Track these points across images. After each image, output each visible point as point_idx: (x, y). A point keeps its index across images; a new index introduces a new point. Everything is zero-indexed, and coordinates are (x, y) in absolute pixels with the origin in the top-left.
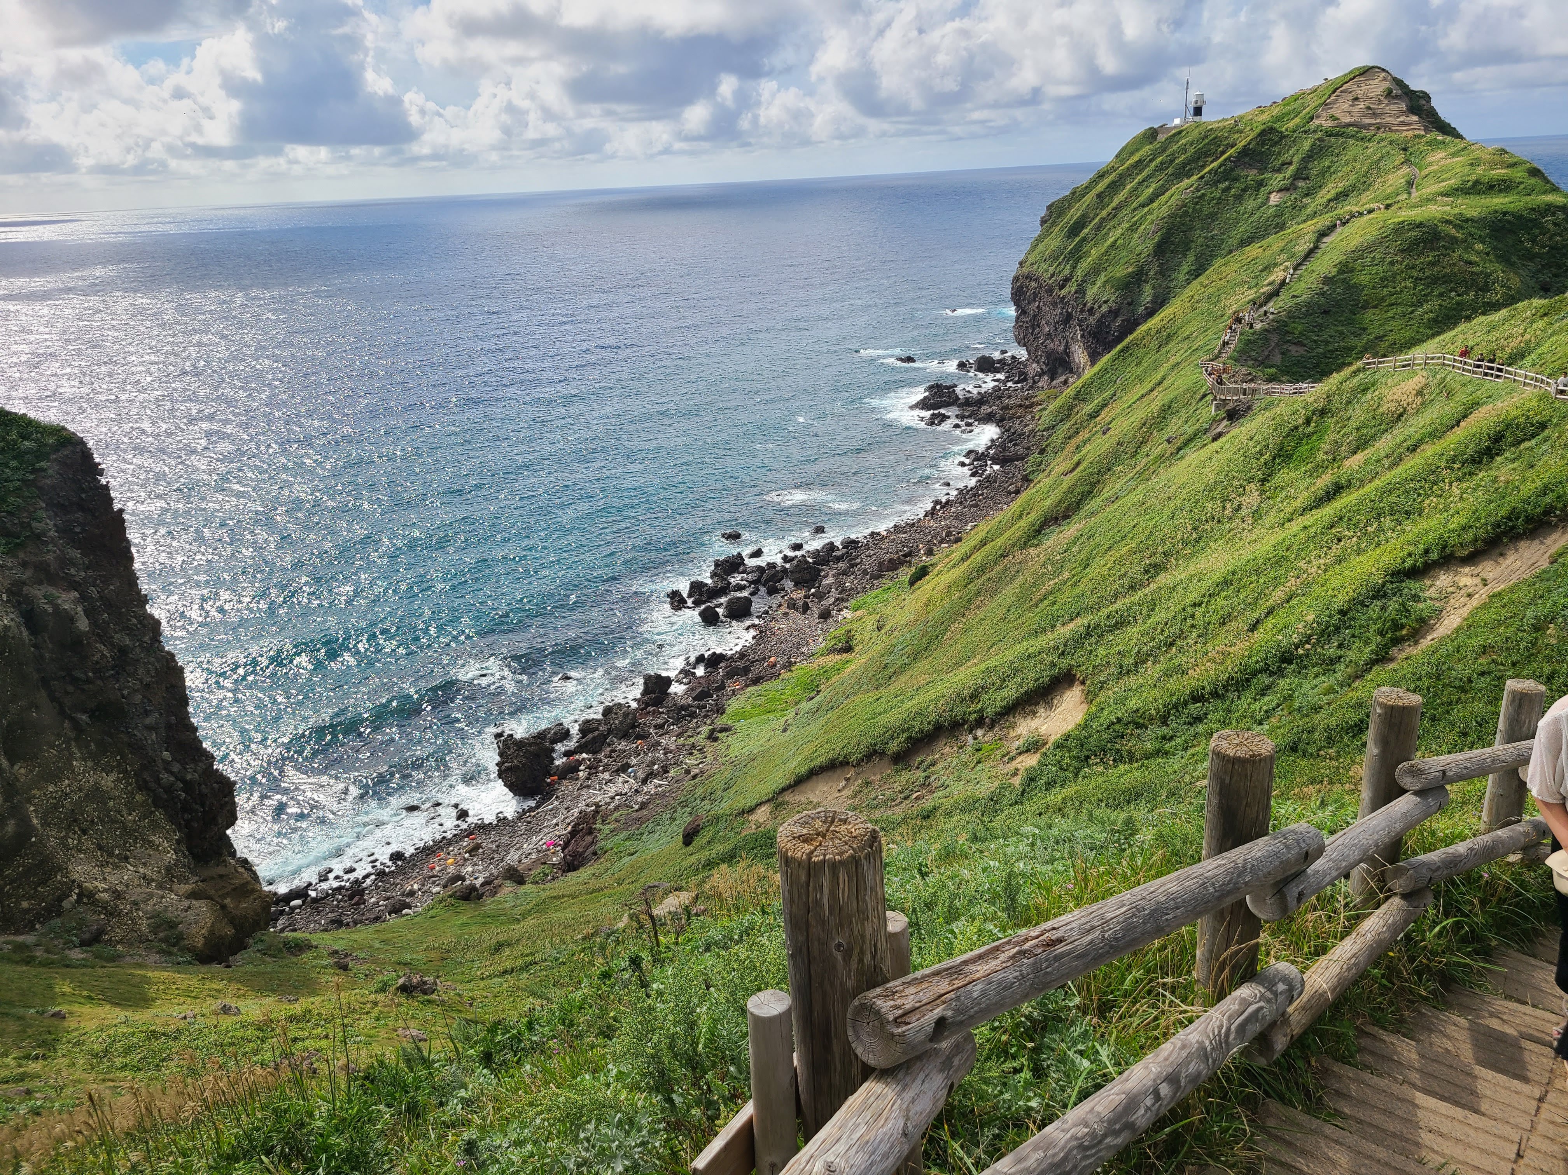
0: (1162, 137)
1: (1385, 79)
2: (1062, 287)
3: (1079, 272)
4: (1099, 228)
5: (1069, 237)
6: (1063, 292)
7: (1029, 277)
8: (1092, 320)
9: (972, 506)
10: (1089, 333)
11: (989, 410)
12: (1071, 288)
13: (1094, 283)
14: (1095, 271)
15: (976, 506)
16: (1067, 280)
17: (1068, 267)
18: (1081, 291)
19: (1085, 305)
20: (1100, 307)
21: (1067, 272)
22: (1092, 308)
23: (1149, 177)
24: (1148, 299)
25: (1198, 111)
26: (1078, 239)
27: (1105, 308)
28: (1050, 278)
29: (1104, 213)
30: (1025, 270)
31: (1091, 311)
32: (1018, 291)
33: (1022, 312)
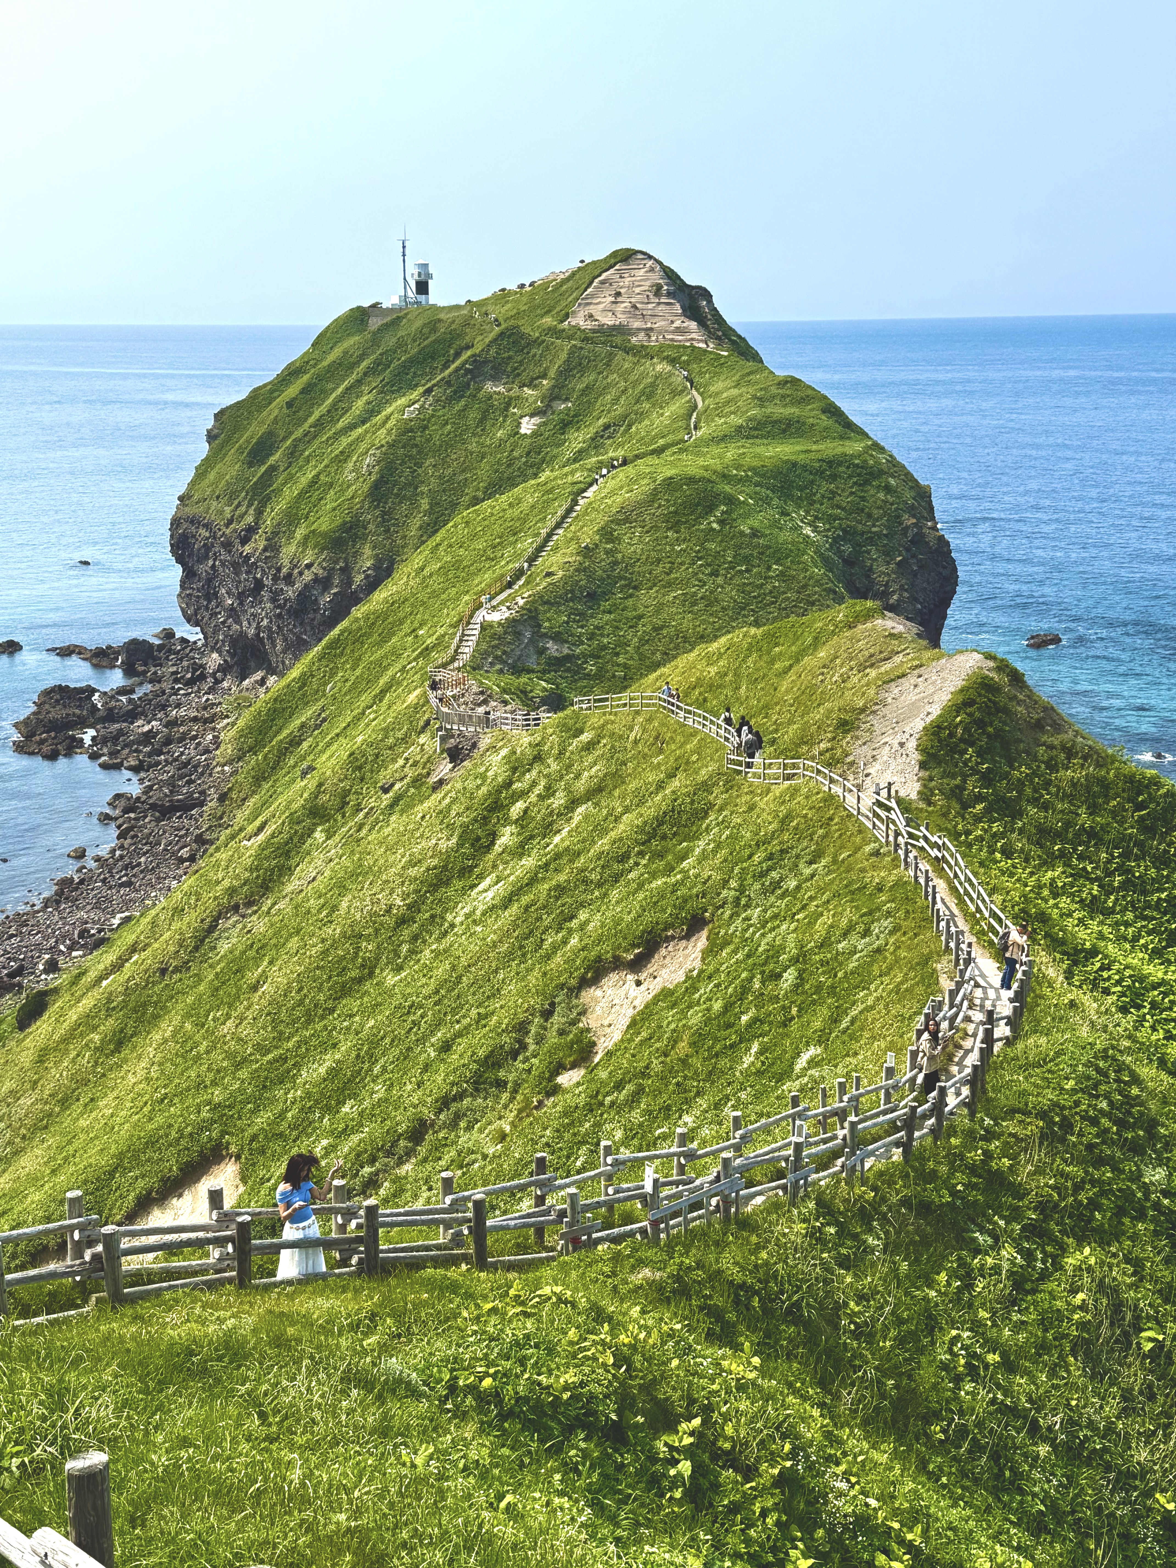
0: (375, 323)
1: (652, 270)
2: (245, 541)
3: (269, 521)
4: (293, 454)
5: (251, 465)
6: (247, 549)
7: (193, 521)
8: (290, 592)
9: (122, 885)
10: (289, 611)
11: (146, 728)
12: (259, 542)
13: (291, 537)
14: (292, 518)
15: (129, 884)
16: (251, 530)
17: (251, 511)
18: (272, 547)
19: (279, 570)
20: (301, 574)
21: (250, 519)
22: (290, 575)
23: (359, 382)
24: (368, 564)
25: (422, 287)
26: (263, 469)
27: (308, 576)
28: (227, 526)
29: (298, 433)
30: (190, 511)
31: (289, 579)
32: (179, 542)
33: (189, 576)
